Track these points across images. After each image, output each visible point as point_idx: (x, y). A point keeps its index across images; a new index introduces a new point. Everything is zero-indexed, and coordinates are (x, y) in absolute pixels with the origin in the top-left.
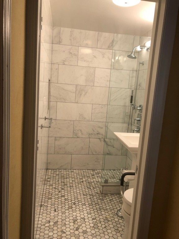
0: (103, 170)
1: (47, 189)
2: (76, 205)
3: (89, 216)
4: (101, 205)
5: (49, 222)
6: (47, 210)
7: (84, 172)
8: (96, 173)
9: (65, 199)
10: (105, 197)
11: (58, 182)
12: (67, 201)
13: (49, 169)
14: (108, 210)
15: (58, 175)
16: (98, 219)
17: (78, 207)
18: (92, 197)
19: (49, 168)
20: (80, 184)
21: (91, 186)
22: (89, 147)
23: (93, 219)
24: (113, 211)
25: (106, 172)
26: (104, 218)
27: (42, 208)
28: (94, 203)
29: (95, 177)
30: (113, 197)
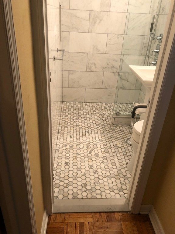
0: (116, 103)
1: (63, 119)
2: (89, 133)
3: (101, 142)
4: (112, 134)
5: (66, 146)
6: (64, 136)
7: (97, 105)
8: (109, 106)
9: (80, 128)
10: (116, 127)
11: (73, 113)
12: (81, 130)
14: (119, 138)
15: (73, 107)
16: (109, 145)
17: (91, 135)
18: (104, 127)
19: (64, 101)
20: (93, 116)
21: (103, 118)
22: (103, 81)
23: (104, 145)
24: (122, 140)
25: (118, 105)
26: (114, 145)
27: (59, 135)
28: (105, 132)
29: (108, 110)
30: (124, 128)
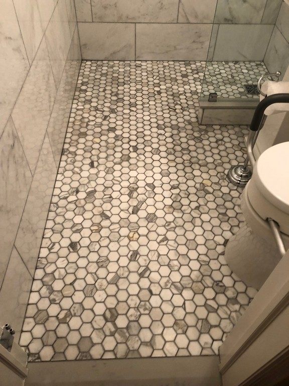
0: (210, 61)
1: (78, 110)
2: (138, 152)
3: (166, 179)
4: (194, 154)
5: (77, 192)
6: (74, 162)
7: (164, 67)
8: (193, 70)
10: (206, 132)
11: (103, 94)
12: (119, 143)
13: (87, 60)
14: (210, 166)
15: (106, 74)
16: (184, 187)
17: (142, 157)
18: (175, 132)
19: (85, 57)
20: (153, 99)
21: (177, 104)
23: (173, 187)
24: (219, 169)
25: (216, 66)
26: (198, 186)
27: (64, 158)
28: (178, 148)
29: (190, 81)
30: (226, 134)
